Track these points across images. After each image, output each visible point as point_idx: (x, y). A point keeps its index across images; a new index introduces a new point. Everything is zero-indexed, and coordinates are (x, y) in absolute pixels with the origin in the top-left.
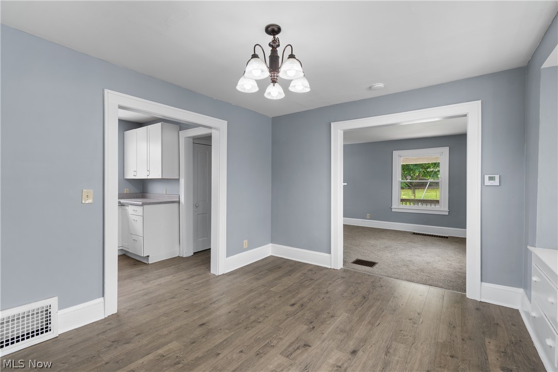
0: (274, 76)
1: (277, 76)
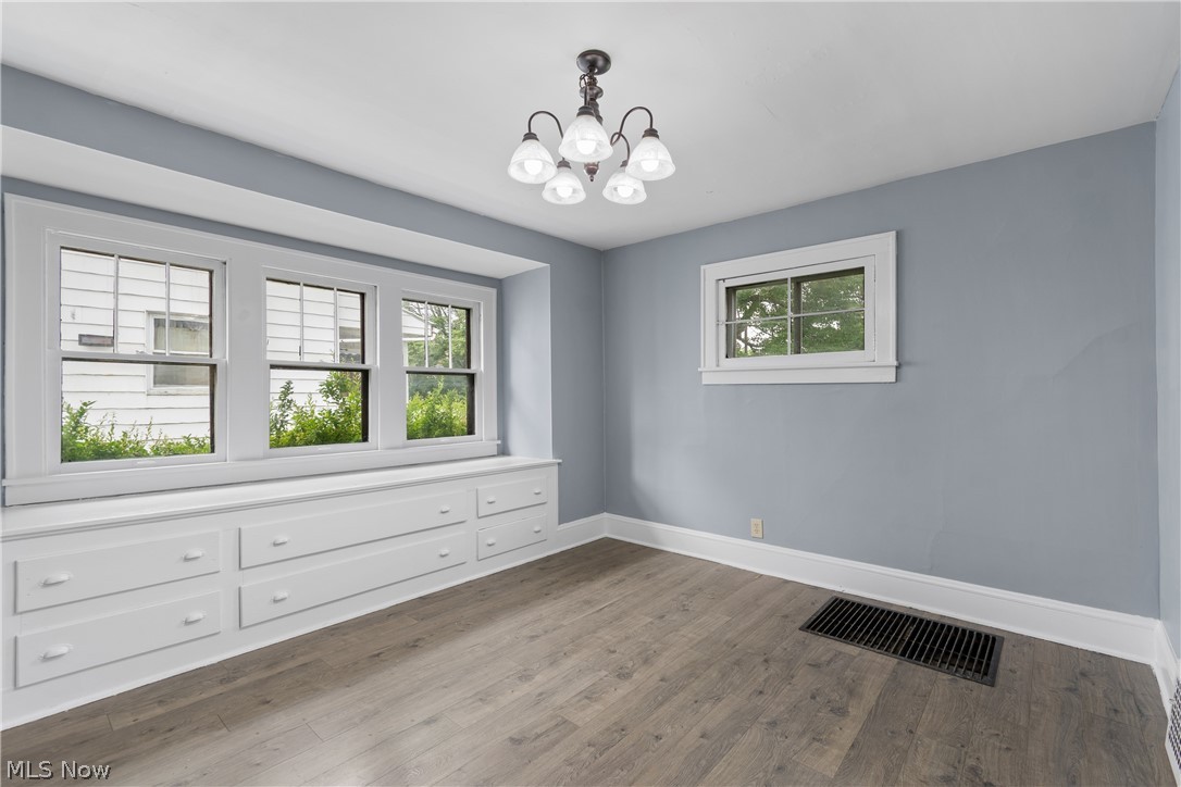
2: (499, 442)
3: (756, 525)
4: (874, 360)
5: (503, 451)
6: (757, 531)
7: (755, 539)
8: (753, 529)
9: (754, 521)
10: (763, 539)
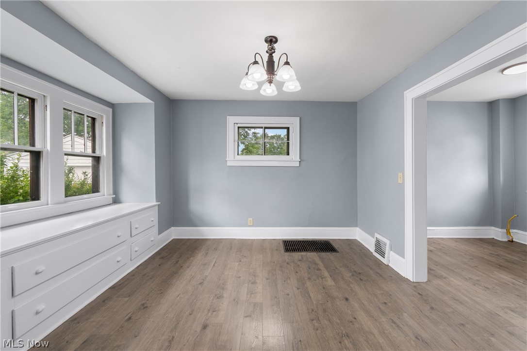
0: (270, 78)
1: (273, 78)
2: (114, 196)
3: (250, 221)
4: (293, 158)
5: (116, 201)
6: (251, 223)
7: (250, 226)
8: (249, 222)
9: (249, 219)
10: (253, 226)
